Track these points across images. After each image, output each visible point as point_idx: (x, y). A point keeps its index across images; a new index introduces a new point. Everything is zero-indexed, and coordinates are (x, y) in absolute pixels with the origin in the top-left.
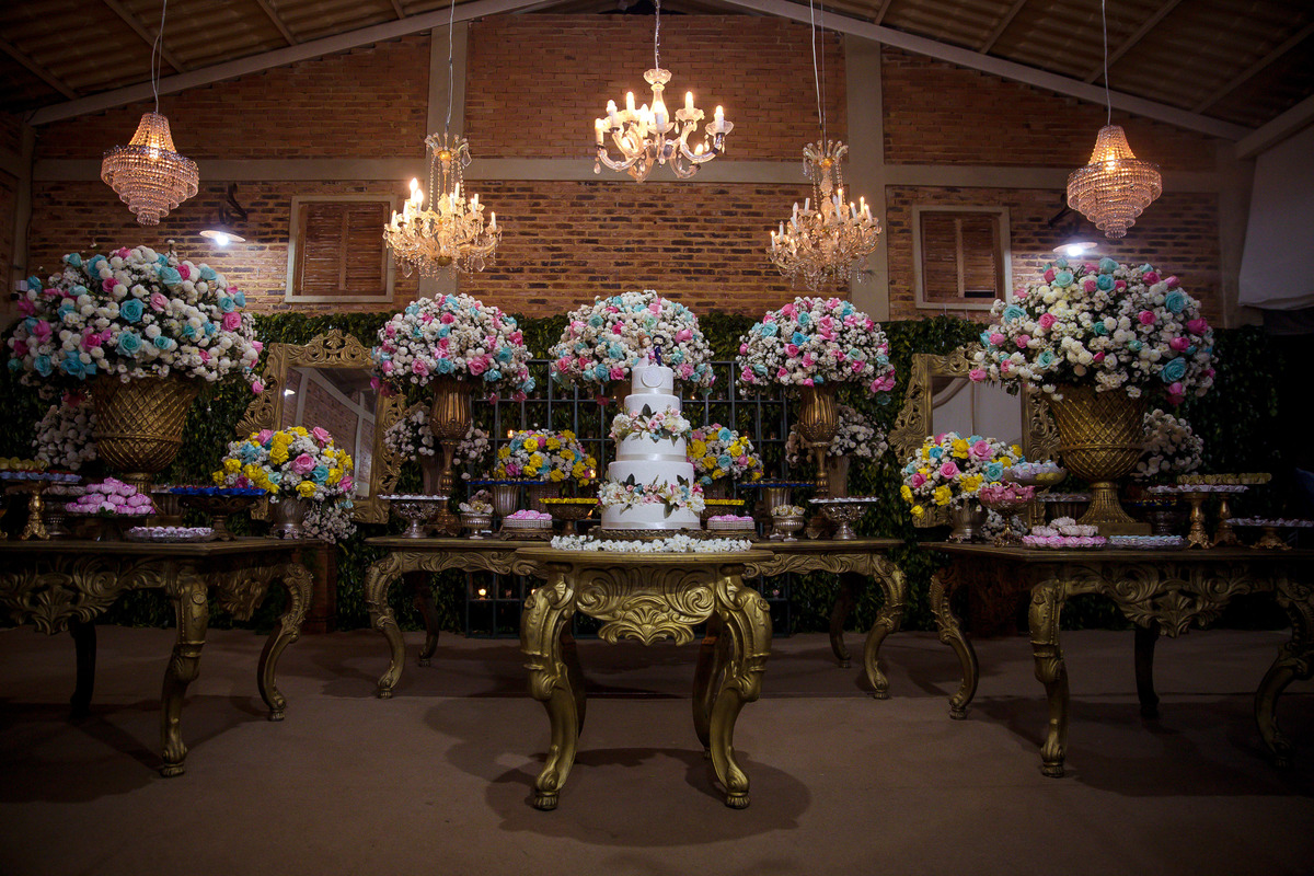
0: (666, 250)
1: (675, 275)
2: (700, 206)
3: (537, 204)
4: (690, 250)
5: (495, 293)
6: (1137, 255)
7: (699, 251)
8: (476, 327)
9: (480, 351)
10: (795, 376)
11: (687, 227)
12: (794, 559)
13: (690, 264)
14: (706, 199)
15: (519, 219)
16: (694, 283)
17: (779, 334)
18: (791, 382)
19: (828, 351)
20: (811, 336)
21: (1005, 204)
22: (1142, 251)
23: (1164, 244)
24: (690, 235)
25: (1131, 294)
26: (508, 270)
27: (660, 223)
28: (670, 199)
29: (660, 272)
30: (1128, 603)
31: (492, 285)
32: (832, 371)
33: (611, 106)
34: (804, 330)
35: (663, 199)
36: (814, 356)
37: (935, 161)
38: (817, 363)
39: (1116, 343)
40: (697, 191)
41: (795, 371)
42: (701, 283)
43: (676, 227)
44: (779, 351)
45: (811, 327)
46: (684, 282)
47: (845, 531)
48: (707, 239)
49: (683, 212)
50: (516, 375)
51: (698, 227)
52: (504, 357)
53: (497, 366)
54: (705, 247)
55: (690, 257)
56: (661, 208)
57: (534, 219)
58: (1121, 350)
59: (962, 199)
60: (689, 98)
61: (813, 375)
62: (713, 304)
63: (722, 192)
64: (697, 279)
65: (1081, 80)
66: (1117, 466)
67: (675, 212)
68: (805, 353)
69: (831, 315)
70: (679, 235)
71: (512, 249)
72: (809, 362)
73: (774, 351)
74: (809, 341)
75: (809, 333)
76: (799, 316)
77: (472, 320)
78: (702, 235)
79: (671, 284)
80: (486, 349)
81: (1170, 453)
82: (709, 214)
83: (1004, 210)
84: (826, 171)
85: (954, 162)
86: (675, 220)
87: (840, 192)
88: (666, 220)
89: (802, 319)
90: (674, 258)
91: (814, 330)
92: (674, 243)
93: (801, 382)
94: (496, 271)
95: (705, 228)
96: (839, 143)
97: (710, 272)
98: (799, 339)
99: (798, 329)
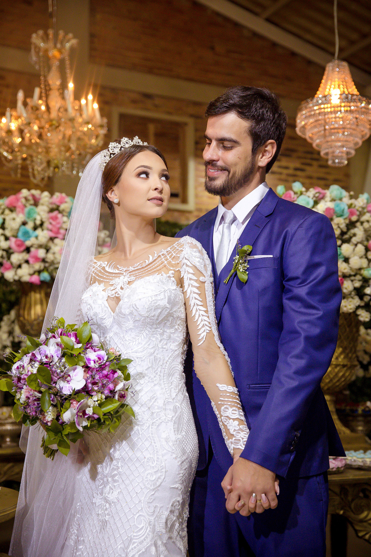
6: (291, 172)
10: (20, 272)
17: (3, 227)
18: (16, 278)
19: (56, 249)
20: (39, 232)
21: (192, 116)
22: (296, 169)
23: (310, 165)
25: (362, 223)
30: (362, 521)
34: (30, 225)
36: (41, 253)
37: (134, 67)
38: (44, 260)
39: (351, 269)
41: (19, 266)
44: (4, 244)
45: (38, 222)
58: (355, 275)
59: (156, 106)
61: (39, 272)
65: (256, 14)
66: (338, 381)
68: (33, 250)
69: (60, 212)
72: (37, 259)
74: (37, 237)
75: (35, 228)
76: (26, 210)
81: (365, 362)
83: (190, 121)
84: (56, 63)
85: (150, 71)
87: (71, 85)
89: (29, 213)
91: (41, 226)
93: (26, 278)
96: (70, 35)
98: (26, 234)
99: (24, 224)
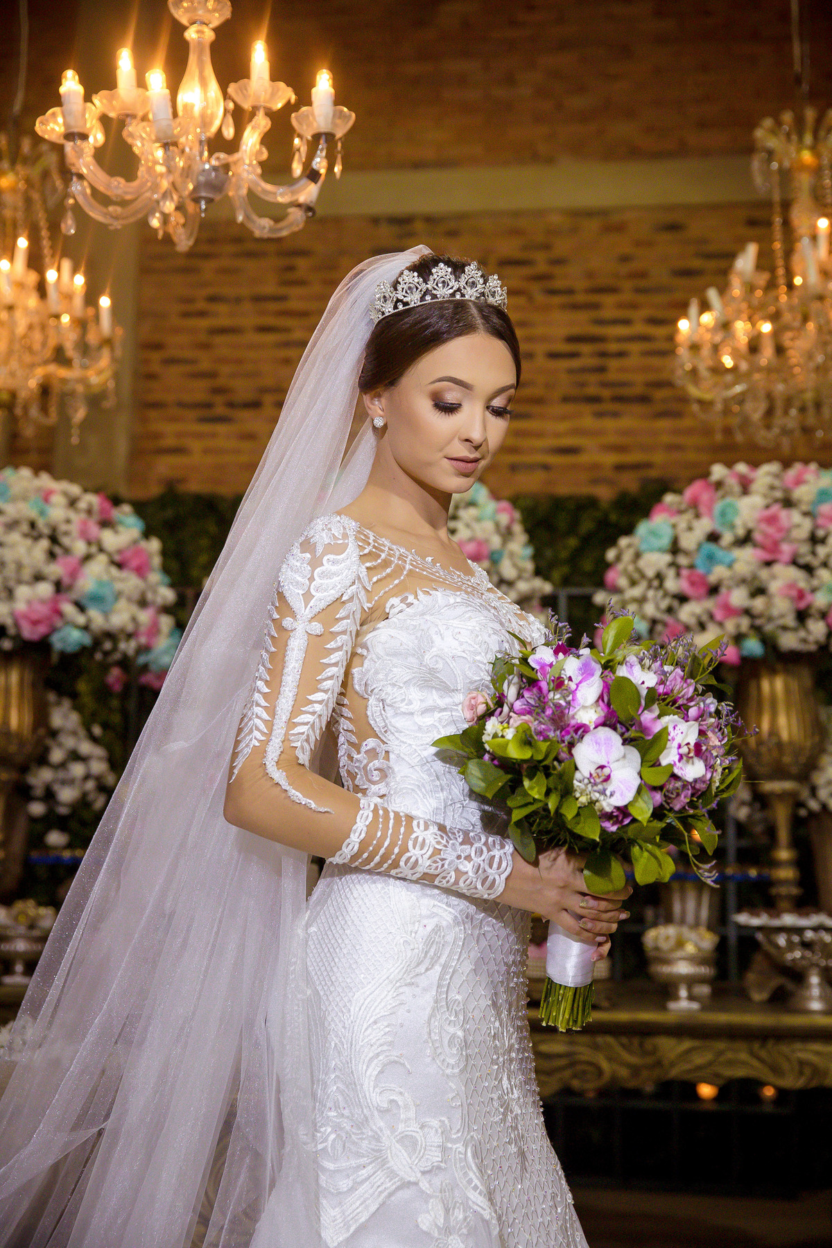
0: (553, 356)
1: (569, 408)
2: (625, 259)
3: (291, 268)
4: (603, 354)
5: (206, 451)
7: (621, 354)
8: (37, 538)
9: (45, 589)
11: (596, 306)
12: (689, 1051)
13: (605, 385)
14: (638, 244)
15: (258, 299)
16: (609, 424)
17: (675, 549)
19: (774, 587)
20: (740, 552)
24: (601, 322)
26: (231, 405)
27: (540, 298)
28: (562, 247)
29: (539, 401)
31: (199, 436)
32: (785, 628)
33: (71, 84)
34: (726, 538)
35: (547, 247)
36: (738, 597)
38: (747, 612)
40: (620, 228)
41: (703, 627)
42: (626, 422)
43: (575, 307)
44: (672, 584)
45: (741, 532)
46: (588, 422)
47: (816, 992)
48: (639, 328)
49: (590, 275)
50: (130, 636)
51: (621, 306)
52: (97, 599)
53: (81, 620)
54: (635, 347)
55: (601, 369)
56: (542, 268)
57: (283, 298)
60: (260, 55)
61: (740, 638)
62: (648, 465)
63: (673, 227)
64: (615, 415)
67: (570, 276)
68: (723, 589)
70: (580, 323)
71: (239, 361)
73: (661, 586)
74: (734, 564)
75: (734, 545)
76: (717, 508)
77: (33, 525)
78: (627, 322)
79: (563, 426)
80: (59, 586)
82: (642, 275)
86: (570, 292)
88: (552, 292)
89: (723, 514)
90: (571, 371)
91: (745, 540)
92: (572, 339)
94: (208, 406)
95: (634, 306)
97: (644, 399)
98: (711, 559)
99: (713, 537)
